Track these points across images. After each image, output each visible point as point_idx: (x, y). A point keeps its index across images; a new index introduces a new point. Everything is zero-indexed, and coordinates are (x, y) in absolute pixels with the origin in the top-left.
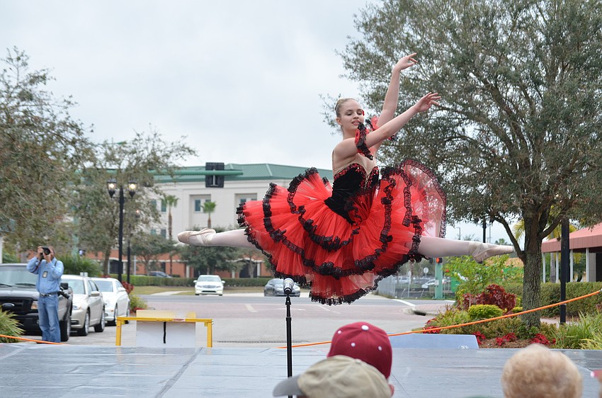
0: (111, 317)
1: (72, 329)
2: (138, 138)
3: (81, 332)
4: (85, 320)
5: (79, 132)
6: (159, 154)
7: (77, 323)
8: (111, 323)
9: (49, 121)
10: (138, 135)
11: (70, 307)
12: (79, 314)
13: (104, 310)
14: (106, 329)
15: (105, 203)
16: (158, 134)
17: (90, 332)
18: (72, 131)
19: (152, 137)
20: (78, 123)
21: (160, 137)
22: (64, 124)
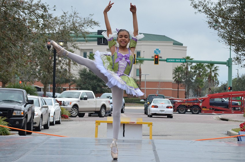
0: (51, 120)
1: (34, 127)
2: (64, 15)
3: (37, 129)
4: (40, 122)
5: (45, 10)
6: (77, 25)
7: (35, 123)
8: (52, 124)
9: (28, 3)
10: (65, 13)
11: (33, 114)
12: (37, 118)
13: (49, 116)
14: (50, 127)
16: (77, 13)
17: (42, 129)
18: (42, 10)
19: (73, 14)
21: (77, 15)
22: (38, 5)
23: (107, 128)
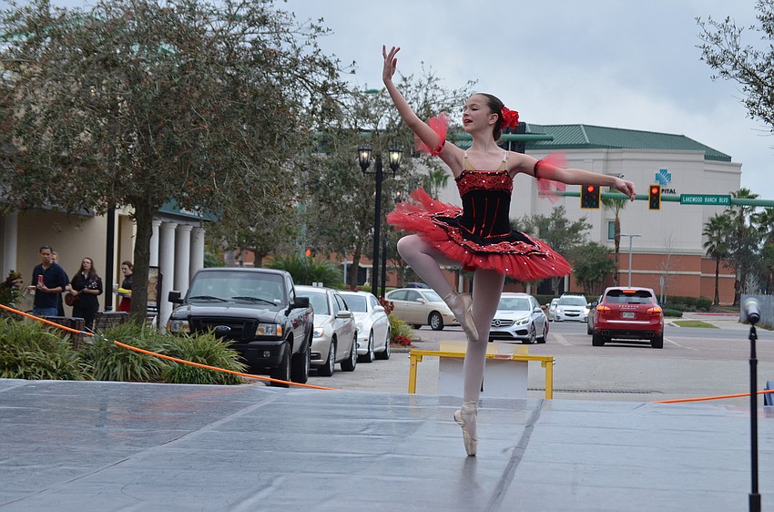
0: (363, 349)
1: (312, 366)
2: (404, 84)
3: (324, 371)
4: (330, 353)
5: (332, 73)
6: (435, 108)
7: (318, 356)
8: (364, 359)
9: (289, 56)
10: (405, 79)
11: (310, 332)
12: (321, 344)
13: (356, 338)
14: (359, 367)
15: (354, 180)
16: (434, 78)
17: (335, 371)
18: (323, 72)
19: (425, 82)
20: (333, 60)
21: (436, 82)
22: (312, 60)
23: (440, 369)
